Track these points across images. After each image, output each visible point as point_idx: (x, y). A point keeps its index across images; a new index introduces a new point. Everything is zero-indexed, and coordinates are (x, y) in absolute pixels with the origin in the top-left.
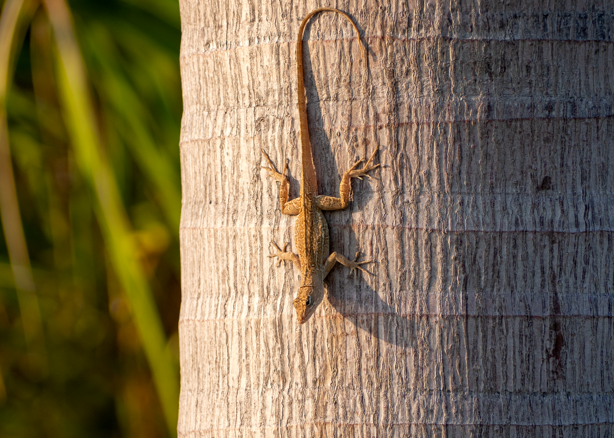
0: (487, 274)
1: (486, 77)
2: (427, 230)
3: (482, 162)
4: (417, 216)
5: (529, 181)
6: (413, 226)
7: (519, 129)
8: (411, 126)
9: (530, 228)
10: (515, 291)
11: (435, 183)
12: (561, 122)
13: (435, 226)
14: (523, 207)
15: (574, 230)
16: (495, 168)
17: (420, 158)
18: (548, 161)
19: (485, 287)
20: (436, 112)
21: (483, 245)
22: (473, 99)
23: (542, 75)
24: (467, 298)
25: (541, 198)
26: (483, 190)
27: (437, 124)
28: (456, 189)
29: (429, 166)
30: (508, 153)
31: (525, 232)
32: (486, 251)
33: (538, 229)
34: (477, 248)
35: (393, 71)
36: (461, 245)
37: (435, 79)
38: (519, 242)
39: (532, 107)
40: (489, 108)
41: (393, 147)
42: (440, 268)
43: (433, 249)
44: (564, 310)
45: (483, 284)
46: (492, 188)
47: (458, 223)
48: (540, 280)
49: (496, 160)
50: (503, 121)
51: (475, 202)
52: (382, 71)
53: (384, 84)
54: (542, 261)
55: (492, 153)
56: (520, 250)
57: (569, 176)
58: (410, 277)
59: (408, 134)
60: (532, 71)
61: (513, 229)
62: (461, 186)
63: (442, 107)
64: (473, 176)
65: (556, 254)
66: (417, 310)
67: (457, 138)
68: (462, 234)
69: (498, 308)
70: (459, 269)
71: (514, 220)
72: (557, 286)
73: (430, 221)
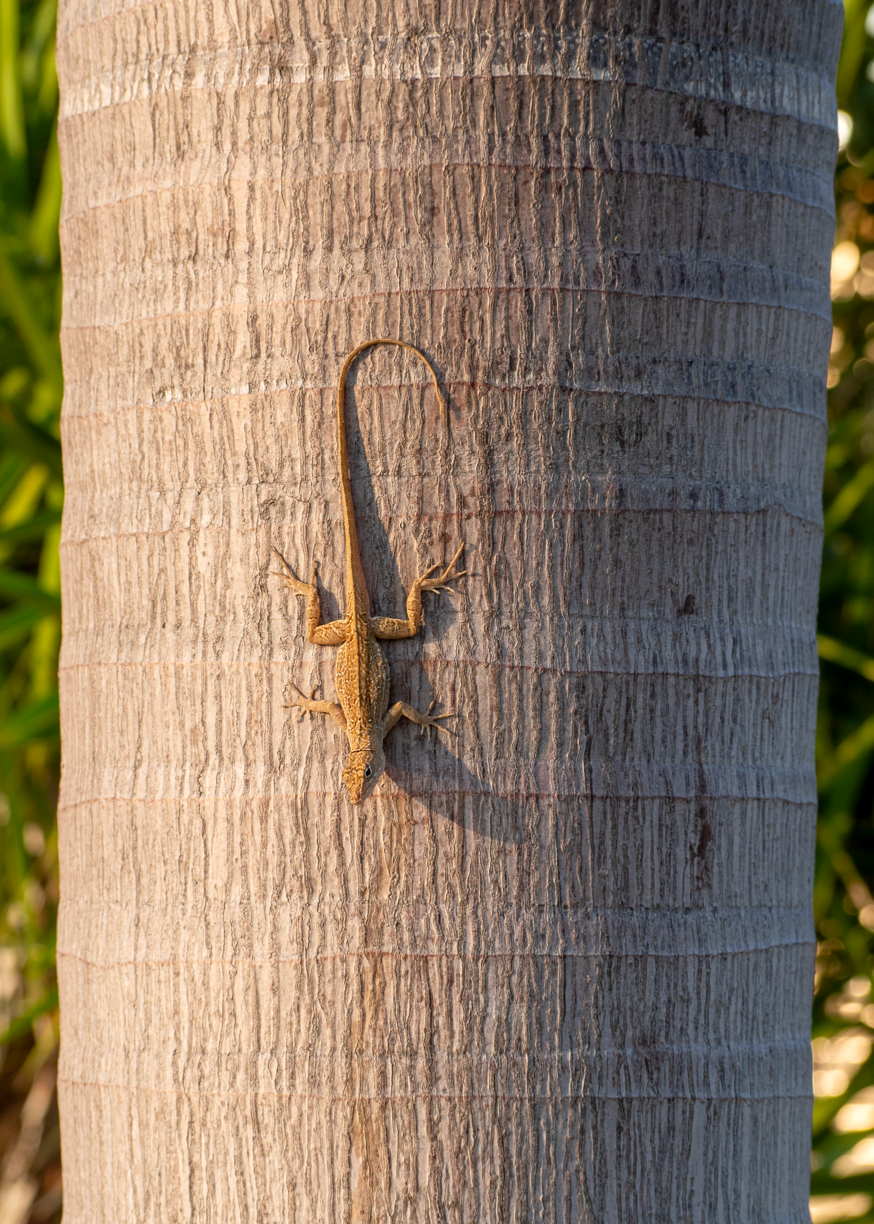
0: (617, 736)
1: (617, 447)
2: (536, 670)
3: (612, 571)
4: (521, 649)
5: (669, 600)
6: (516, 664)
7: (657, 525)
8: (513, 516)
9: (671, 670)
10: (652, 761)
11: (546, 601)
12: (708, 517)
13: (548, 664)
14: (662, 638)
15: (721, 673)
16: (627, 580)
17: (525, 563)
18: (691, 572)
19: (615, 754)
20: (549, 496)
21: (612, 694)
22: (600, 478)
23: (685, 448)
24: (591, 771)
25: (683, 626)
26: (611, 612)
27: (550, 513)
28: (575, 610)
29: (538, 575)
30: (644, 559)
31: (665, 675)
32: (617, 702)
33: (681, 672)
34: (604, 697)
35: (487, 435)
36: (583, 692)
37: (548, 447)
38: (658, 689)
39: (673, 493)
40: (621, 494)
41: (486, 546)
42: (553, 727)
43: (545, 697)
44: (711, 787)
45: (611, 750)
46: (623, 609)
47: (579, 661)
48: (682, 744)
49: (628, 569)
50: (639, 511)
51: (601, 629)
52: (470, 434)
53: (473, 452)
54: (685, 717)
55: (623, 558)
56: (659, 701)
57: (715, 593)
58: (510, 738)
59: (509, 528)
60: (674, 441)
61: (651, 670)
62: (582, 606)
63: (557, 489)
64: (598, 591)
65: (701, 707)
66: (522, 787)
67: (578, 536)
68: (585, 677)
69: (632, 785)
70: (581, 728)
71: (651, 656)
72: (703, 755)
73: (540, 656)
